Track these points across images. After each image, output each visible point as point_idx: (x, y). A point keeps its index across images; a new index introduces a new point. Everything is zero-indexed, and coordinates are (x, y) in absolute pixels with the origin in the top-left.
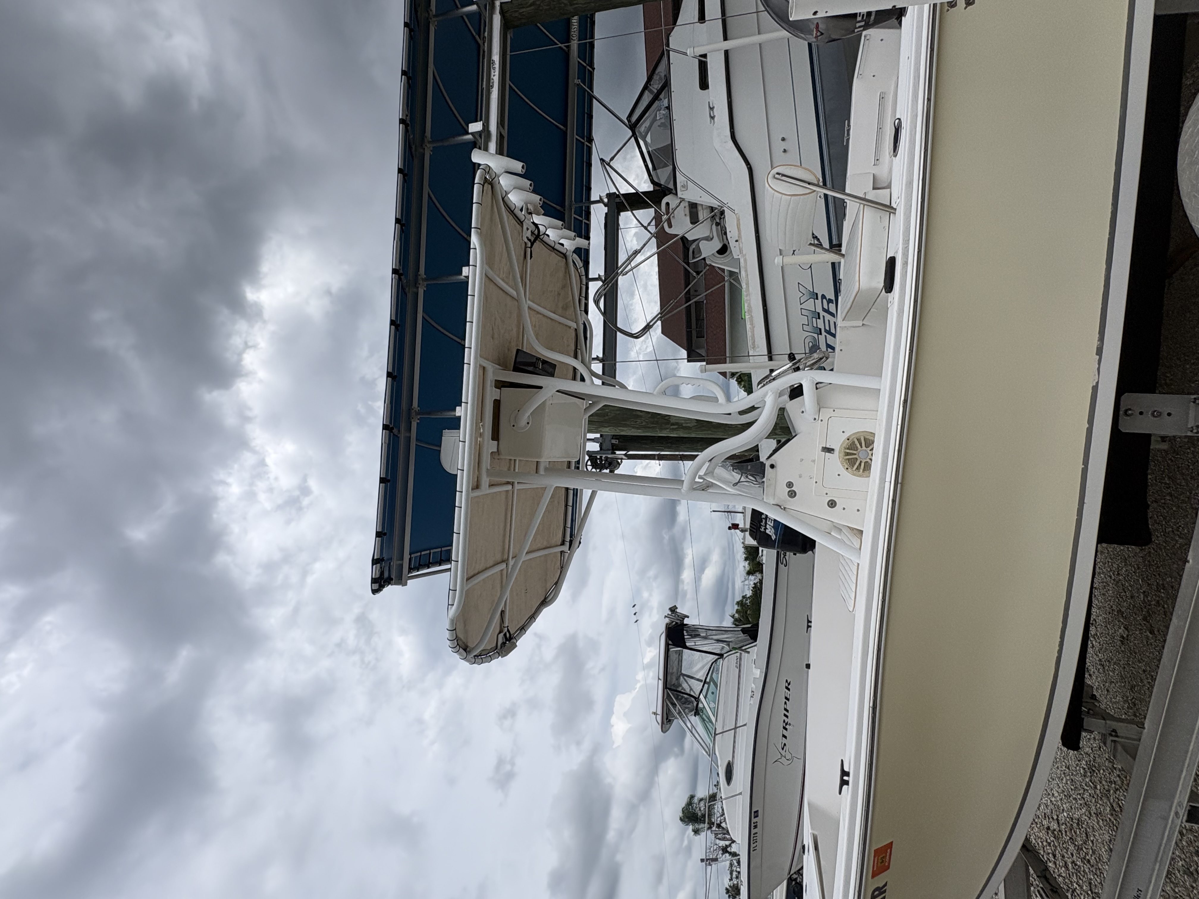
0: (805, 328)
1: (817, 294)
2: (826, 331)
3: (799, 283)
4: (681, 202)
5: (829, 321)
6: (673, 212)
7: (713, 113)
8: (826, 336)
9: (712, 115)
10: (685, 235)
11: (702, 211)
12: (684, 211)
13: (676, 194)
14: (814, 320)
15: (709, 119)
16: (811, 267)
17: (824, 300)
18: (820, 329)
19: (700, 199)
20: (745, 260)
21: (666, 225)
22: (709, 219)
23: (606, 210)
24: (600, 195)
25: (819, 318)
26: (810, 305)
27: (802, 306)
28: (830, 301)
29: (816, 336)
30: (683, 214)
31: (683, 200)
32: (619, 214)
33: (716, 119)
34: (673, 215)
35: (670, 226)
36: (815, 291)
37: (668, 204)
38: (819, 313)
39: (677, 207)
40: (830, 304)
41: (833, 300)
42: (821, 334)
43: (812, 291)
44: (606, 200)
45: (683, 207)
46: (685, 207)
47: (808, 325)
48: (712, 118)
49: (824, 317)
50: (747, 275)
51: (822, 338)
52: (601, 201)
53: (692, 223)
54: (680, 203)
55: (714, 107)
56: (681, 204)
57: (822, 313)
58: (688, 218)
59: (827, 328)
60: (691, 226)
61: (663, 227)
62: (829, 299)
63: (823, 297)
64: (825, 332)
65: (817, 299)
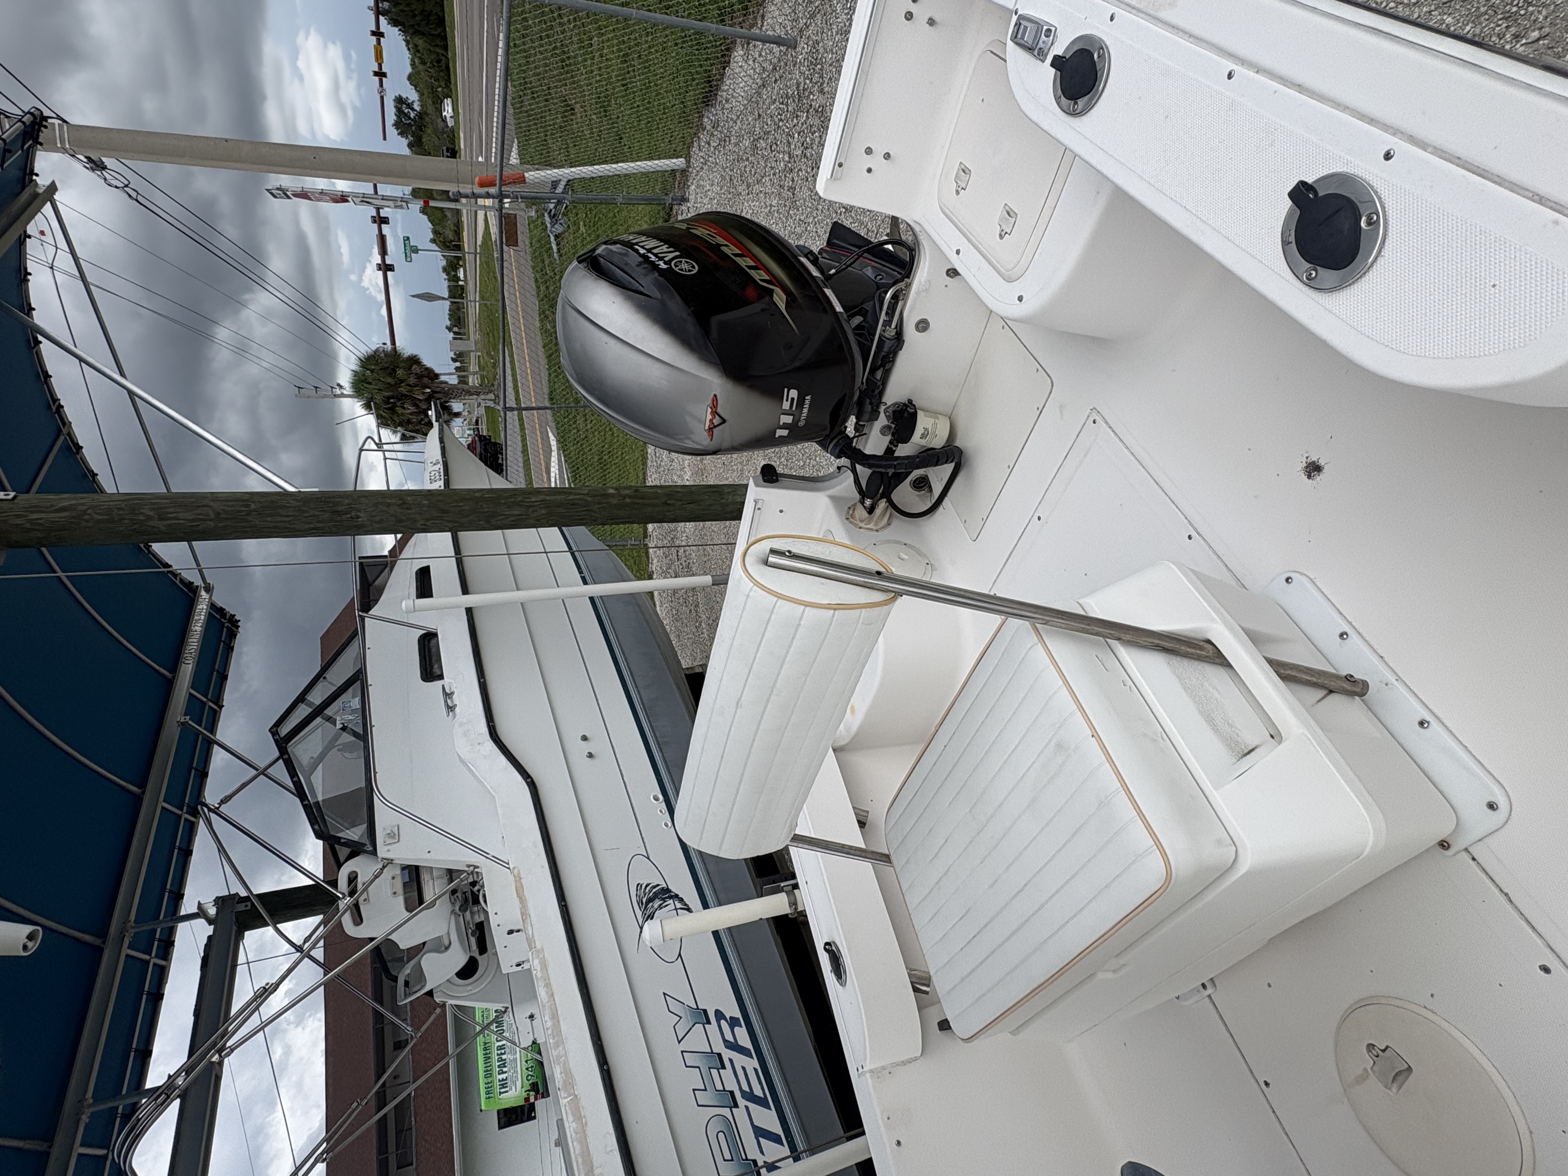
0: (703, 1098)
1: (705, 1011)
2: (744, 1094)
3: (664, 994)
4: (384, 867)
5: (744, 1068)
6: (365, 889)
7: (452, 701)
8: (747, 1107)
9: (450, 705)
10: (392, 937)
11: (431, 882)
12: (393, 885)
13: (374, 852)
14: (714, 1072)
15: (444, 709)
16: (680, 955)
17: (723, 1022)
18: (732, 1093)
19: (428, 856)
20: (544, 965)
21: (347, 921)
22: (448, 895)
23: (210, 930)
24: (199, 903)
25: (724, 1067)
26: (697, 1040)
27: (683, 1046)
28: (733, 1023)
29: (726, 1112)
30: (390, 893)
31: (390, 862)
32: (240, 936)
33: (457, 710)
34: (364, 896)
35: (358, 919)
36: (700, 1007)
37: (353, 879)
38: (719, 1055)
39: (376, 877)
40: (736, 1029)
41: (738, 1019)
42: (736, 1105)
43: (695, 1007)
44: (212, 911)
45: (390, 878)
46: (393, 878)
47: (706, 1090)
48: (451, 709)
49: (731, 1060)
50: (552, 995)
51: (740, 1113)
52: (201, 913)
53: (408, 910)
54: (382, 869)
55: (452, 693)
56: (385, 870)
57: (727, 1054)
58: (400, 900)
59: (745, 1088)
60: (407, 915)
61: (340, 925)
62: (731, 1018)
63: (719, 1015)
64: (743, 1097)
65: (709, 1022)
